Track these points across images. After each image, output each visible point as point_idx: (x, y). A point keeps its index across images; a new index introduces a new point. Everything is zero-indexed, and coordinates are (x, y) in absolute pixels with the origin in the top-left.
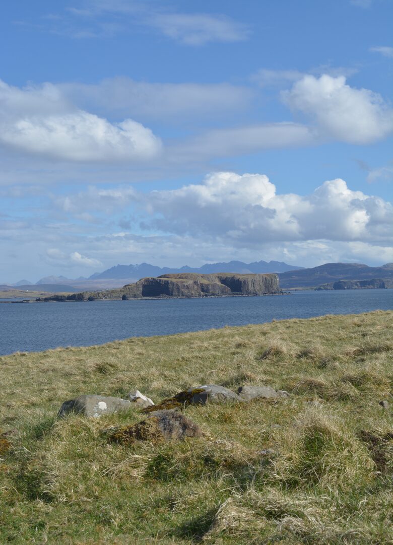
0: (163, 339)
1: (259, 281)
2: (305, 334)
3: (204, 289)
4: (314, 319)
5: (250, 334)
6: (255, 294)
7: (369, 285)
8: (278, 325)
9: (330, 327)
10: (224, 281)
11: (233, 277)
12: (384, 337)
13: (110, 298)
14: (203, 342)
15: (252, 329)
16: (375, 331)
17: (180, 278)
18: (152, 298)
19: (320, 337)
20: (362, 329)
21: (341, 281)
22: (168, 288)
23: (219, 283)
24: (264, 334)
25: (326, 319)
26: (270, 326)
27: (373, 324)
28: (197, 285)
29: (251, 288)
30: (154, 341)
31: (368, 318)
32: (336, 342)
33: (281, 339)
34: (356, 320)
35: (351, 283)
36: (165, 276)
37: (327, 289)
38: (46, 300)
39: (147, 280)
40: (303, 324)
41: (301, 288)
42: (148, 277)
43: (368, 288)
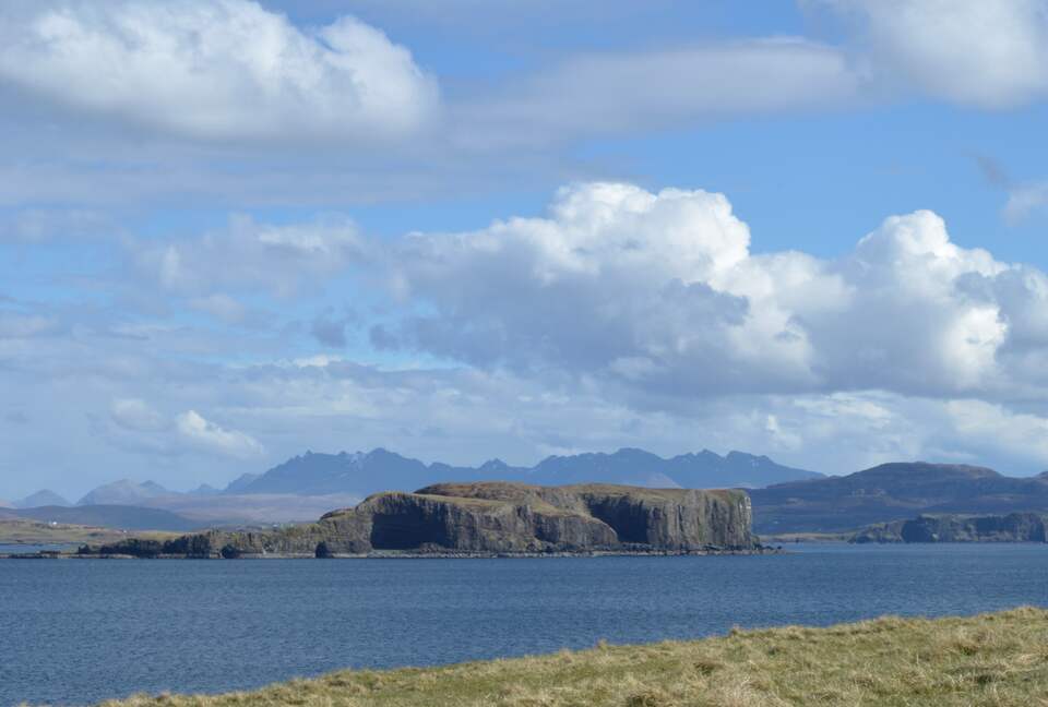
0: (427, 678)
1: (698, 510)
2: (820, 673)
3: (545, 532)
4: (846, 628)
5: (669, 669)
6: (686, 550)
7: (1001, 530)
8: (747, 642)
9: (891, 654)
10: (599, 508)
11: (625, 498)
12: (1038, 688)
13: (283, 550)
14: (535, 689)
15: (672, 654)
16: (1014, 670)
17: (477, 496)
18: (398, 553)
19: (862, 683)
20: (979, 661)
21: (925, 515)
22: (443, 524)
23: (585, 515)
24: (706, 669)
25: (879, 631)
26: (724, 645)
27: (1009, 649)
28: (525, 518)
29: (673, 531)
30: (401, 683)
31: (996, 629)
32: (905, 699)
33: (753, 685)
34: (963, 634)
35: (952, 524)
36: (435, 490)
37: (883, 541)
38: (106, 551)
39: (386, 500)
40: (815, 642)
41: (811, 536)
42: (389, 492)
43: (998, 540)
